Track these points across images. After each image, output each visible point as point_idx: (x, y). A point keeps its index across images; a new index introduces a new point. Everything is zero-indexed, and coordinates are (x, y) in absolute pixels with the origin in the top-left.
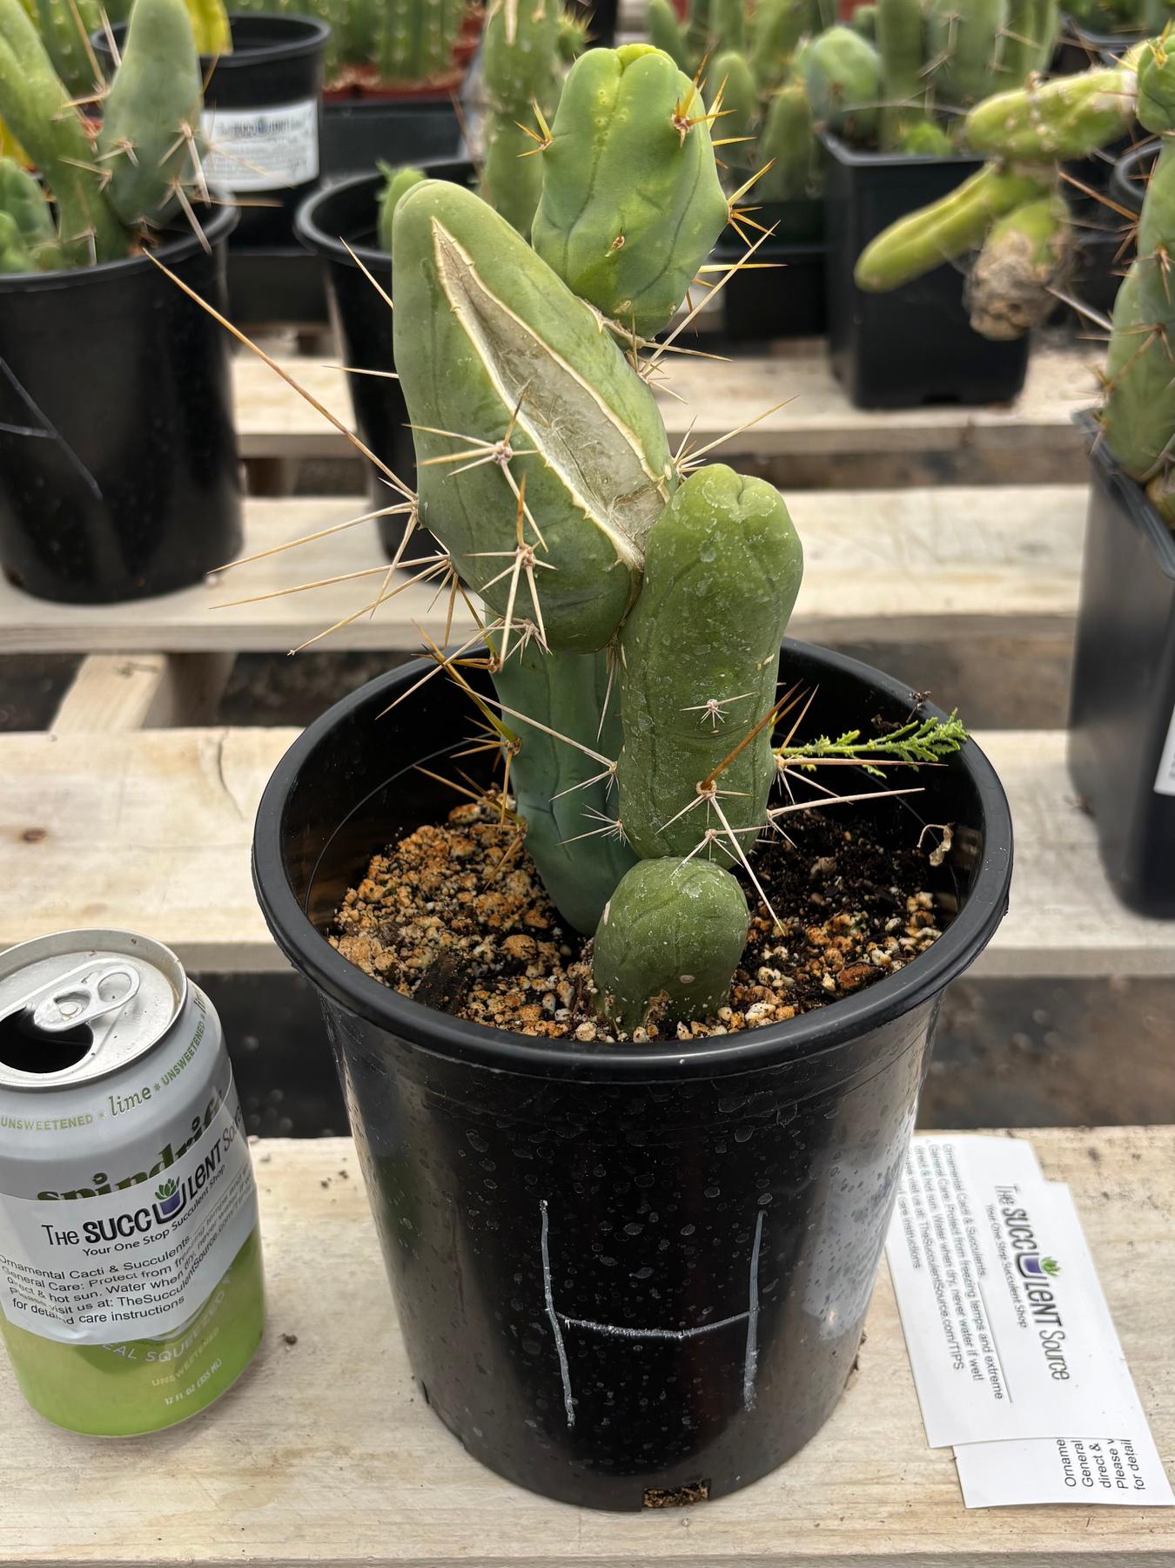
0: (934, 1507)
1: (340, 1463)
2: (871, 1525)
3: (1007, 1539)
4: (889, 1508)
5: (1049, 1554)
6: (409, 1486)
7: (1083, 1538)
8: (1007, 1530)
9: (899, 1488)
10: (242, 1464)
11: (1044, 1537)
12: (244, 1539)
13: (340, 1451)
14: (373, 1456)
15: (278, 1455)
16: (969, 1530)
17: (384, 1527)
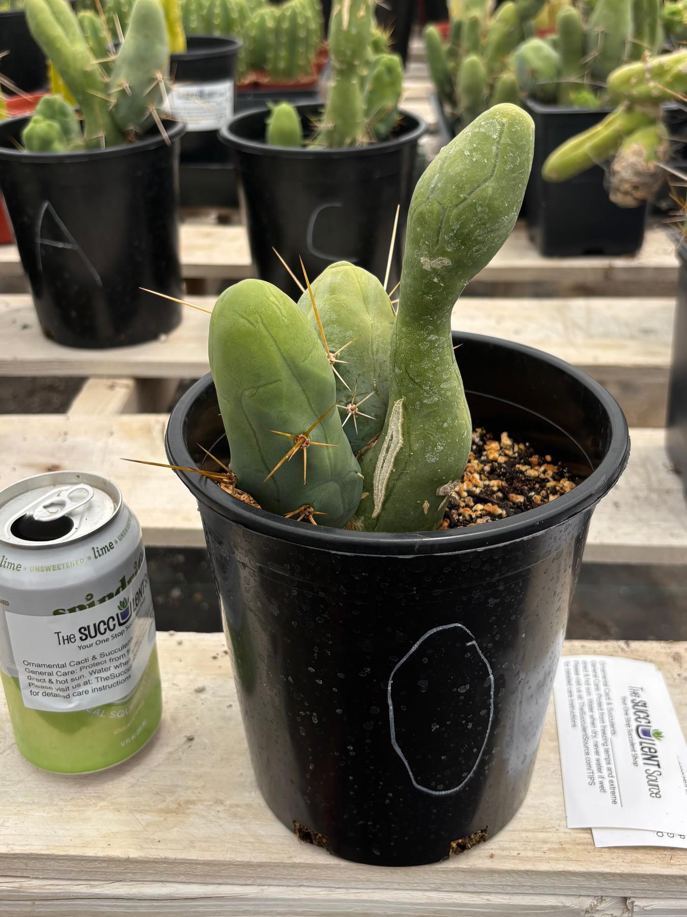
0: (577, 846)
1: (218, 809)
2: (537, 854)
3: (621, 865)
4: (549, 846)
5: (646, 875)
6: (259, 823)
7: (668, 867)
8: (621, 860)
9: (555, 835)
10: (160, 806)
11: (644, 865)
12: (159, 847)
13: (219, 802)
14: (238, 806)
15: (181, 803)
16: (597, 859)
17: (243, 844)
